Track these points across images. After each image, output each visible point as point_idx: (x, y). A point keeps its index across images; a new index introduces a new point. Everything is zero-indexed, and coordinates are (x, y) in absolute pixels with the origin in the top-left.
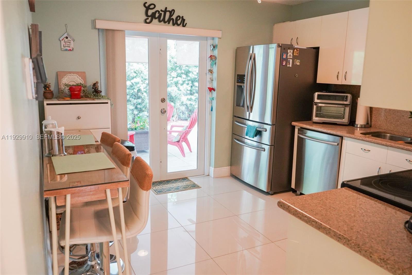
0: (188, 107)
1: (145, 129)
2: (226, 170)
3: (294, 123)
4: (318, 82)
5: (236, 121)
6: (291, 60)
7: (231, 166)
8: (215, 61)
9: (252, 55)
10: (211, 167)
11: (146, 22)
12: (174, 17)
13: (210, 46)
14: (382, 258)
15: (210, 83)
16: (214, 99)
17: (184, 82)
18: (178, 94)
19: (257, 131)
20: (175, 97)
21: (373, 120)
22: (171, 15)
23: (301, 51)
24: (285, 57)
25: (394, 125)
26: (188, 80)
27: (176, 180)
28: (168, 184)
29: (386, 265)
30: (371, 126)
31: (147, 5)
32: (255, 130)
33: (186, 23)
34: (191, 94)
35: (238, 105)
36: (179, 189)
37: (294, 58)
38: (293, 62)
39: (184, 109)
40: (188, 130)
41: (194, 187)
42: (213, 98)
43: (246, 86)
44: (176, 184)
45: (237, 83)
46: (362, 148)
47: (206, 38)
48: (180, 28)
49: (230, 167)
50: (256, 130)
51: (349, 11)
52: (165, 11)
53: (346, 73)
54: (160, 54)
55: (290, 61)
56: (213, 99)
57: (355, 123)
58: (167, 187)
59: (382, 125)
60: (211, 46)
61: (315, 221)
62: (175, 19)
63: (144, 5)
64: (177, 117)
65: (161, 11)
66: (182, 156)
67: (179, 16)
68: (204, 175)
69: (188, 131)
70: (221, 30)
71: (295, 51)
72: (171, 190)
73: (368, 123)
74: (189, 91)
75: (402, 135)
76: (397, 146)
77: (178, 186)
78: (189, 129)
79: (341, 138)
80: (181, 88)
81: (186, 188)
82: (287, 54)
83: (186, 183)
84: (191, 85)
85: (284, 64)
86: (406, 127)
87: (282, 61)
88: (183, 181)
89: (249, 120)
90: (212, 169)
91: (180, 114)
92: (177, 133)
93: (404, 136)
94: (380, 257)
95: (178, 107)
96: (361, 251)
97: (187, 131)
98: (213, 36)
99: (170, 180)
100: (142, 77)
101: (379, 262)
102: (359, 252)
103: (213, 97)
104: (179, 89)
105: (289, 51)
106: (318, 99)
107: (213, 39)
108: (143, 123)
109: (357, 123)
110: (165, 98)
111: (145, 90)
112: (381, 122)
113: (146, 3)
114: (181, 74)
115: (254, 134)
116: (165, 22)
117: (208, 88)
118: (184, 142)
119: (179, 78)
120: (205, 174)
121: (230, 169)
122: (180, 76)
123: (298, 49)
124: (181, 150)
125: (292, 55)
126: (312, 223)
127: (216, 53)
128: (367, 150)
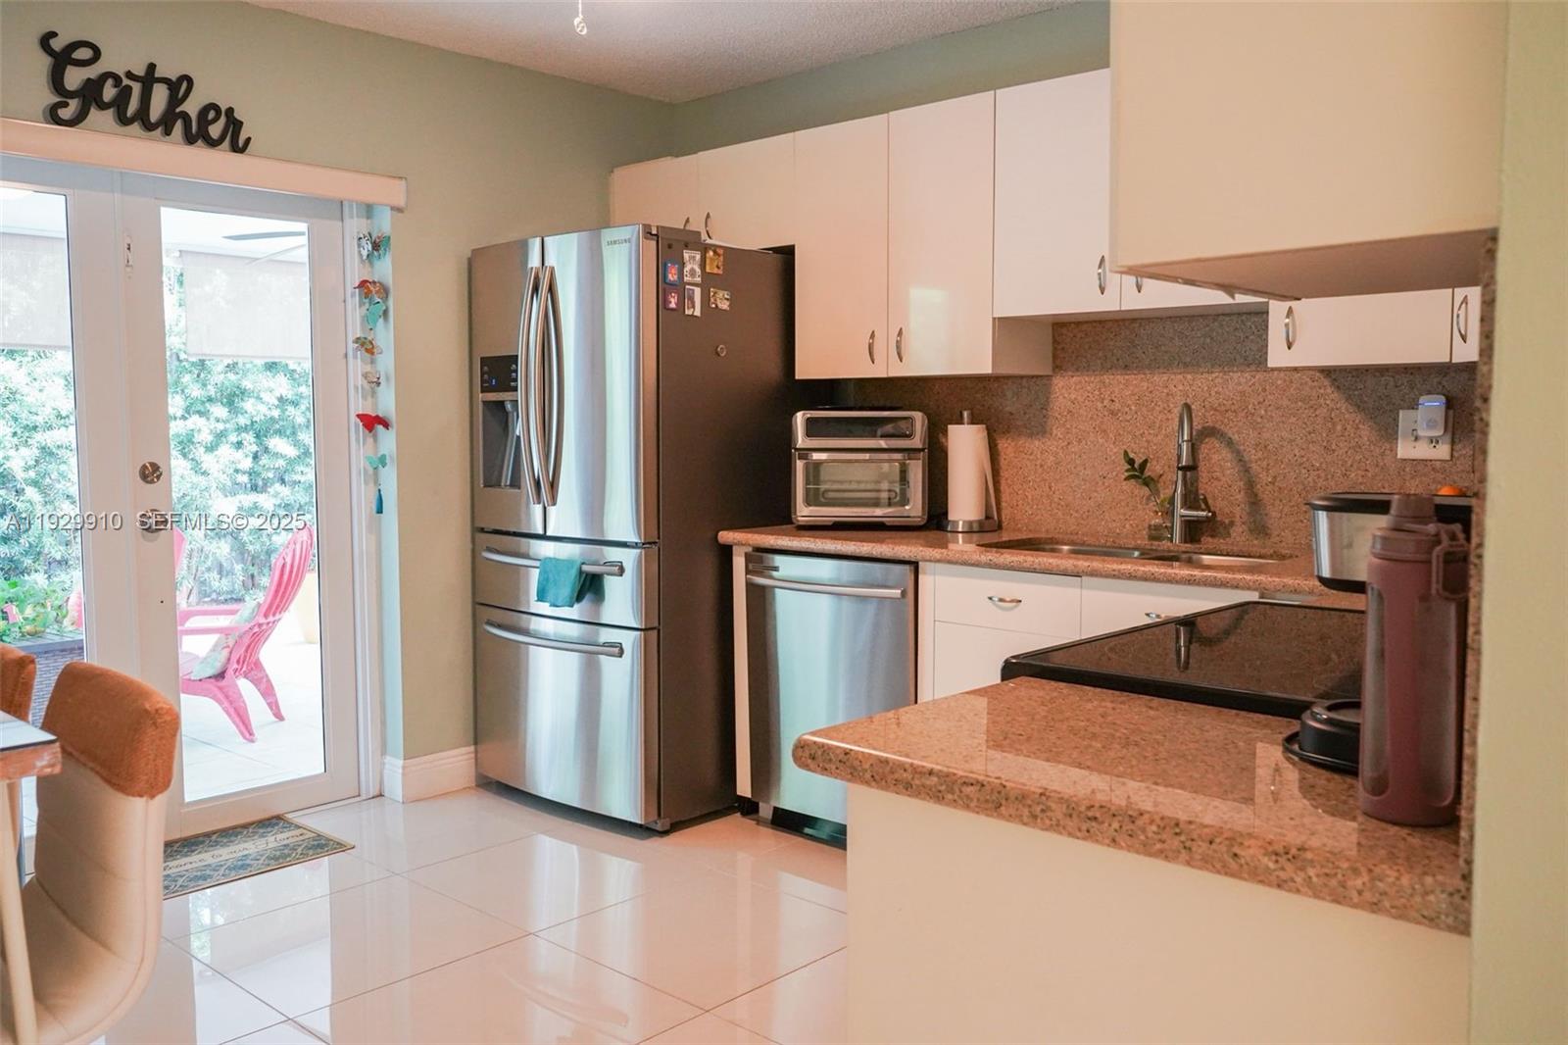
0: (243, 545)
1: (49, 636)
2: (456, 762)
3: (726, 536)
4: (800, 374)
5: (490, 550)
6: (698, 291)
7: (476, 743)
8: (384, 302)
9: (541, 276)
10: (388, 759)
11: (53, 116)
12: (192, 107)
13: (356, 240)
14: (1281, 850)
15: (364, 397)
16: (387, 461)
17: (220, 436)
18: (194, 486)
19: (584, 575)
20: (179, 502)
21: (1006, 502)
22: (175, 100)
23: (732, 256)
24: (676, 277)
25: (1077, 511)
26: (240, 429)
27: (229, 834)
28: (193, 851)
29: (1303, 869)
30: (1000, 527)
31: (57, 44)
32: (574, 572)
33: (248, 140)
34: (254, 488)
35: (492, 481)
36: (248, 865)
37: (708, 282)
38: (706, 299)
39: (228, 550)
40: (262, 620)
41: (319, 850)
42: (384, 456)
43: (527, 397)
44: (232, 848)
45: (482, 392)
46: (990, 596)
47: (337, 208)
48: (222, 157)
49: (472, 748)
50: (581, 572)
51: (891, 113)
52: (149, 78)
53: (900, 333)
54: (127, 266)
55: (696, 293)
56: (383, 461)
57: (947, 518)
58: (189, 867)
59: (1037, 518)
60: (363, 241)
61: (972, 781)
62: (194, 115)
63: (45, 40)
64: (195, 591)
65: (130, 75)
66: (241, 738)
67: (214, 107)
68: (359, 795)
69: (264, 627)
70: (401, 178)
71: (707, 255)
72: (210, 876)
73: (988, 517)
74: (244, 473)
75: (1108, 544)
76: (1114, 570)
77: (241, 854)
78: (266, 616)
79: (912, 568)
80: (208, 461)
81: (281, 859)
82: (683, 265)
83: (280, 836)
84: (255, 448)
85: (673, 305)
86: (1118, 514)
87: (664, 290)
88: (261, 831)
89: (544, 537)
90: (395, 766)
91: (206, 575)
92: (213, 638)
93: (1116, 545)
94: (1270, 849)
95: (195, 546)
96: (1188, 844)
97: (260, 625)
98: (370, 200)
99: (197, 836)
100: (12, 417)
101: (1272, 865)
102: (1183, 851)
103: (382, 453)
104: (198, 469)
105: (687, 255)
106: (809, 434)
107: (369, 210)
108: (38, 608)
109: (951, 517)
110: (160, 464)
111: (32, 474)
112: (1032, 508)
113: (54, 35)
114: (203, 403)
115: (573, 591)
116: (149, 127)
117: (358, 416)
118: (246, 677)
119: (195, 421)
120: (363, 791)
121: (473, 755)
122: (199, 412)
123: (721, 251)
124: (232, 711)
125: (698, 270)
126: (961, 792)
127: (384, 269)
128: (1008, 599)
